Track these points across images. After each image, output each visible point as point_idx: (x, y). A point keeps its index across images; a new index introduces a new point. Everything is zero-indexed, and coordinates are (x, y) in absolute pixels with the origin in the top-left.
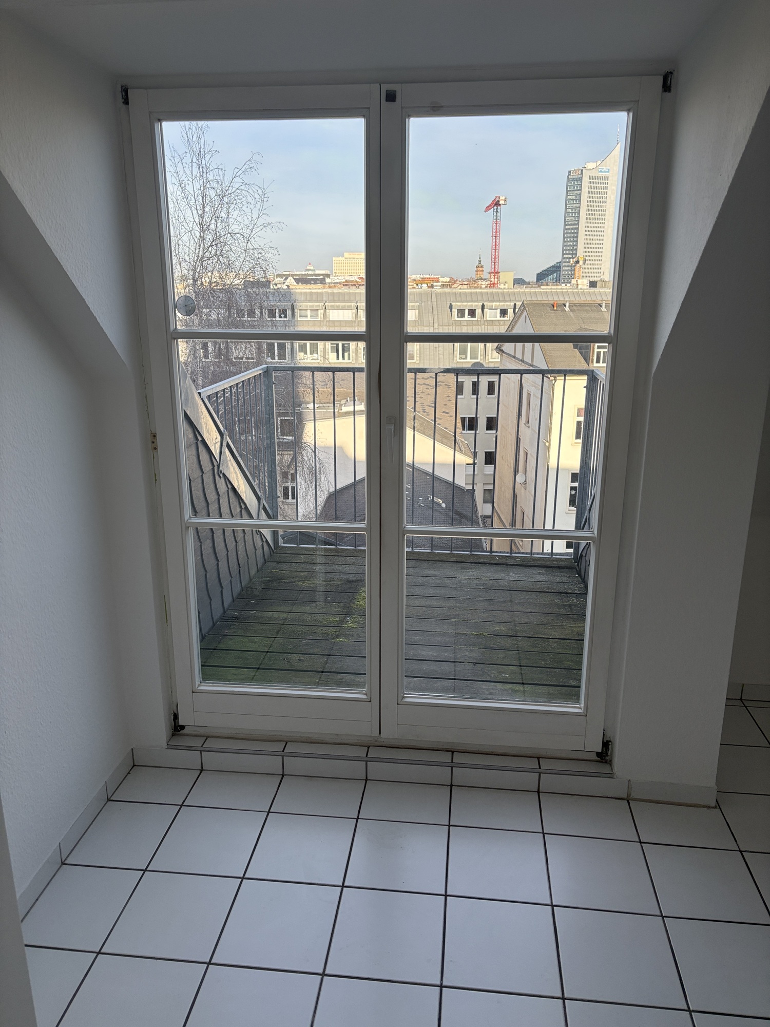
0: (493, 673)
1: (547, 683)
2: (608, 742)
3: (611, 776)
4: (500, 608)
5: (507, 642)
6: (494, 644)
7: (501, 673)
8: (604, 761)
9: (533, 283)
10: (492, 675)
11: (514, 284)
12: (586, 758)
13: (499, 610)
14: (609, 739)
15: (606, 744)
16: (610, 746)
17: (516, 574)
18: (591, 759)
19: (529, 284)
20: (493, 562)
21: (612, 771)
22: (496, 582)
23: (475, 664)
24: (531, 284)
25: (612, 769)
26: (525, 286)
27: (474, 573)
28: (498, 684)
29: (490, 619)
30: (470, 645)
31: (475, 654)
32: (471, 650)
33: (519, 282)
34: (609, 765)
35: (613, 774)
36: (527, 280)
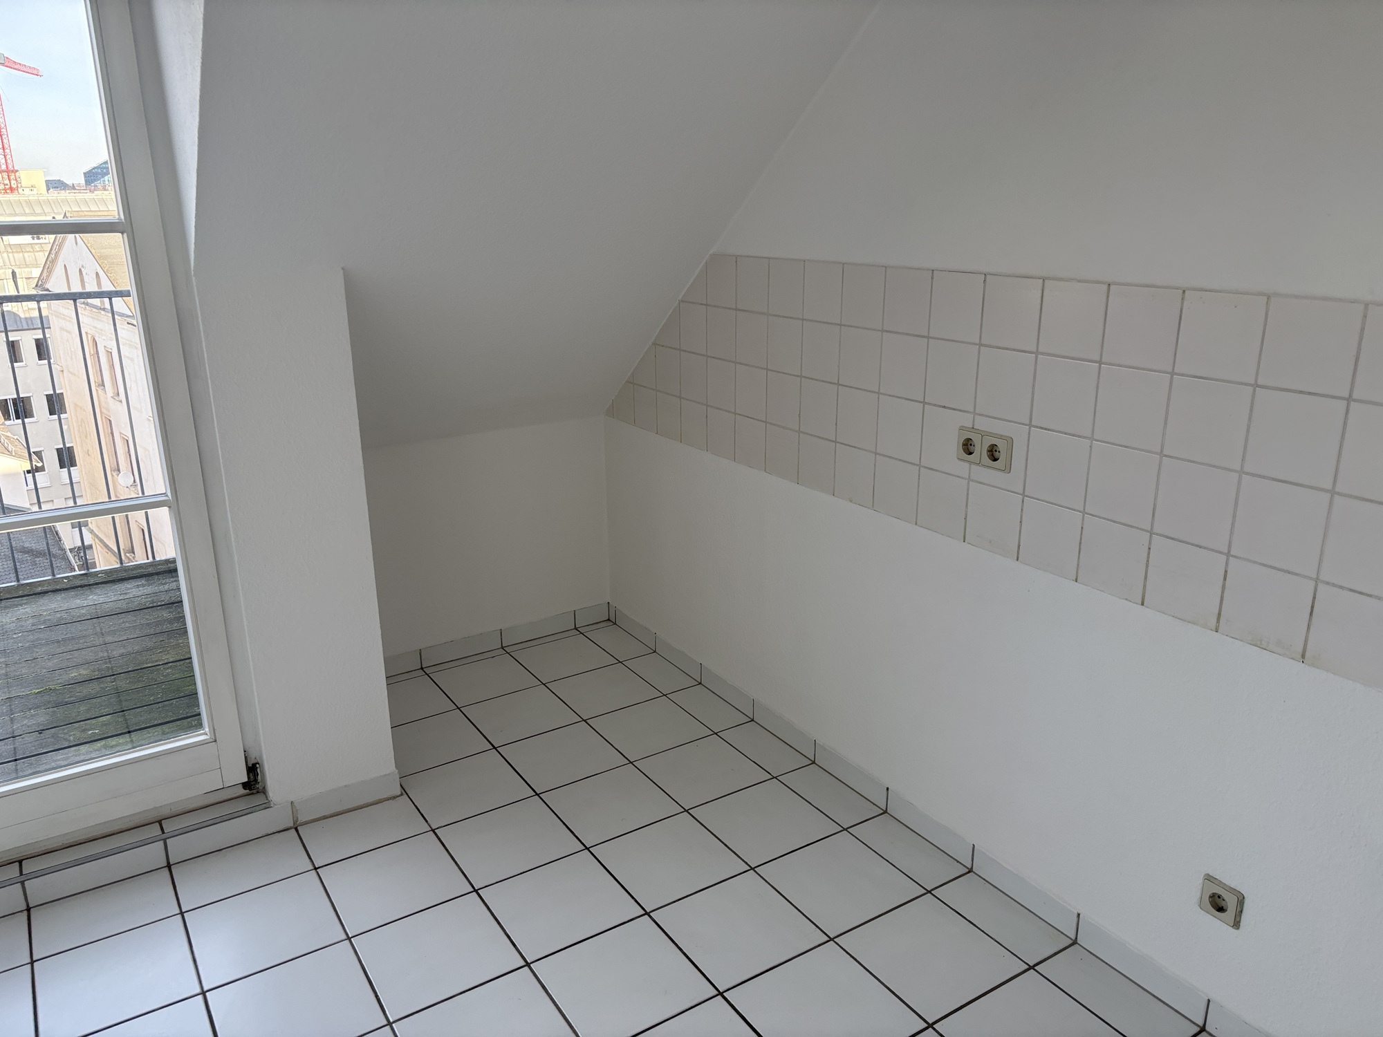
0: (74, 734)
1: (160, 722)
2: (254, 765)
3: (267, 805)
4: (77, 647)
5: (94, 688)
6: (71, 697)
7: (84, 731)
8: (254, 791)
9: (80, 187)
10: (72, 738)
11: (48, 190)
12: (229, 797)
13: (75, 649)
14: (255, 762)
15: (253, 769)
16: (258, 770)
17: (100, 595)
18: (237, 795)
19: (73, 187)
20: (58, 587)
21: (267, 800)
22: (66, 613)
23: (40, 732)
24: (77, 188)
25: (266, 797)
26: (67, 191)
27: (26, 610)
28: (82, 747)
29: (60, 665)
30: (30, 709)
31: (41, 718)
32: (32, 716)
33: (55, 185)
34: (262, 794)
35: (269, 802)
36: (69, 183)
